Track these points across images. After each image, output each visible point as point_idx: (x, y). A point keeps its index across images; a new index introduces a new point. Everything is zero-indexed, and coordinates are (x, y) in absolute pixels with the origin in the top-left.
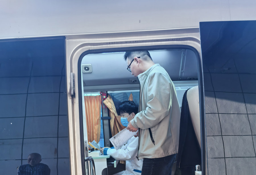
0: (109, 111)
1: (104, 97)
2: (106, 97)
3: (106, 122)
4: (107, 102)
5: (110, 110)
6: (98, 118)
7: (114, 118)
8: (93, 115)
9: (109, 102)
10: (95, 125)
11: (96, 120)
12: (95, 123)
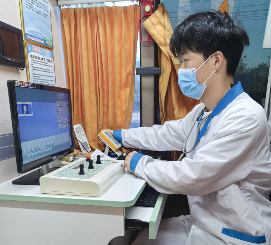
0: (157, 51)
1: (148, 8)
2: (153, 11)
3: (149, 81)
4: (153, 24)
5: (161, 47)
6: (128, 71)
7: (170, 70)
8: (117, 61)
9: (160, 23)
10: (120, 88)
11: (124, 75)
12: (120, 82)
